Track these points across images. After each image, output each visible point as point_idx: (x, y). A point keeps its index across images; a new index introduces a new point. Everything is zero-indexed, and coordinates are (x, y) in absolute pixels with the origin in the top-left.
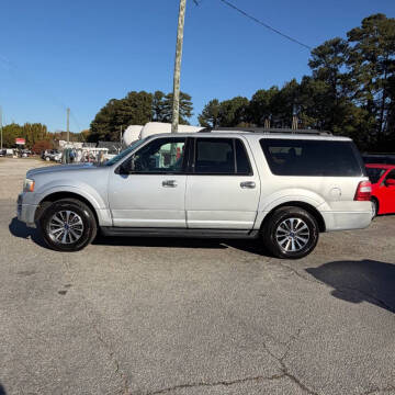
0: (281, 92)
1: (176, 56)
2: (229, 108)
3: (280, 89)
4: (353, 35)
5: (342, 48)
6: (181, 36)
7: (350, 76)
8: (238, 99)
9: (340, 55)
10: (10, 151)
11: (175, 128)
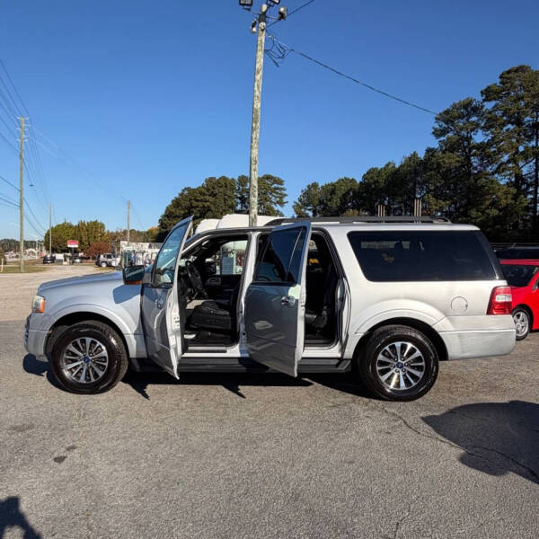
0: (398, 170)
1: (253, 129)
2: (333, 192)
3: (397, 166)
4: (489, 94)
5: (476, 110)
6: (258, 105)
7: (489, 144)
8: (345, 181)
9: (474, 119)
10: (60, 256)
11: (253, 221)
